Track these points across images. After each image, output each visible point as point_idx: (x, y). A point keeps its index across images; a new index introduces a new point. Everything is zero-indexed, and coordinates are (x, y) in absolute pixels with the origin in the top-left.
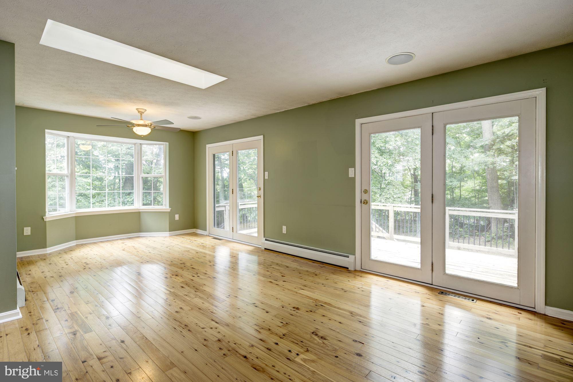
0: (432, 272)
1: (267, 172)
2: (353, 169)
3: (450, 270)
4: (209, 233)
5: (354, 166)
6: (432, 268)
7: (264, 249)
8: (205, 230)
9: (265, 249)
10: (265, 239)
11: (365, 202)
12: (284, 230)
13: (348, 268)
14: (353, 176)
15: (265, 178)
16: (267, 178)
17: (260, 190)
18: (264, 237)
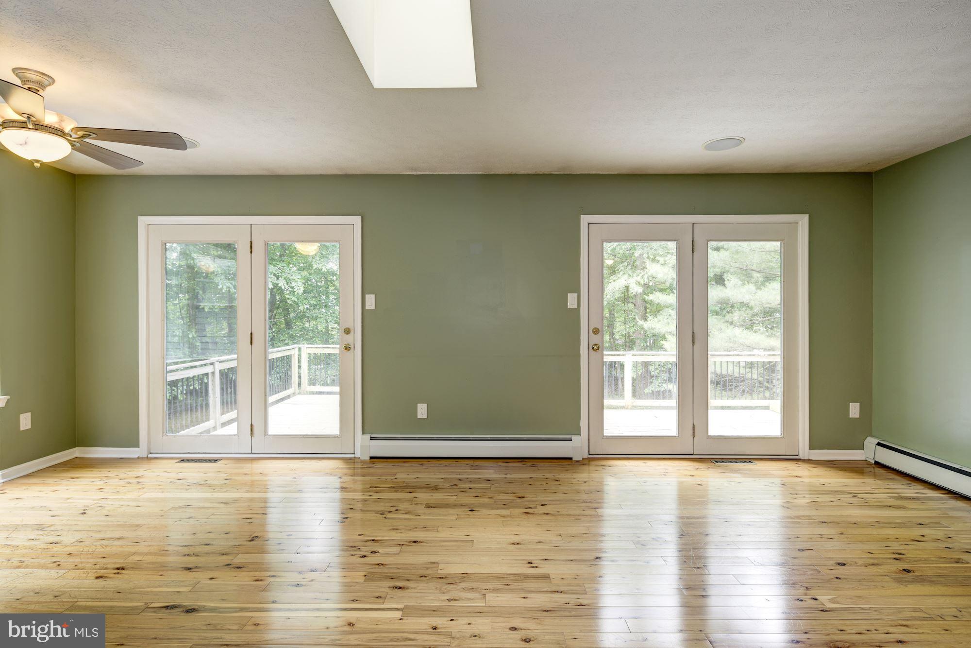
0: (693, 438)
1: (374, 295)
2: (576, 295)
3: (713, 431)
4: (149, 448)
5: (577, 291)
6: (694, 432)
7: (369, 458)
8: (134, 443)
9: (371, 458)
10: (368, 437)
11: (596, 348)
12: (422, 411)
13: (571, 459)
14: (576, 306)
15: (367, 307)
16: (373, 307)
17: (348, 334)
18: (363, 433)
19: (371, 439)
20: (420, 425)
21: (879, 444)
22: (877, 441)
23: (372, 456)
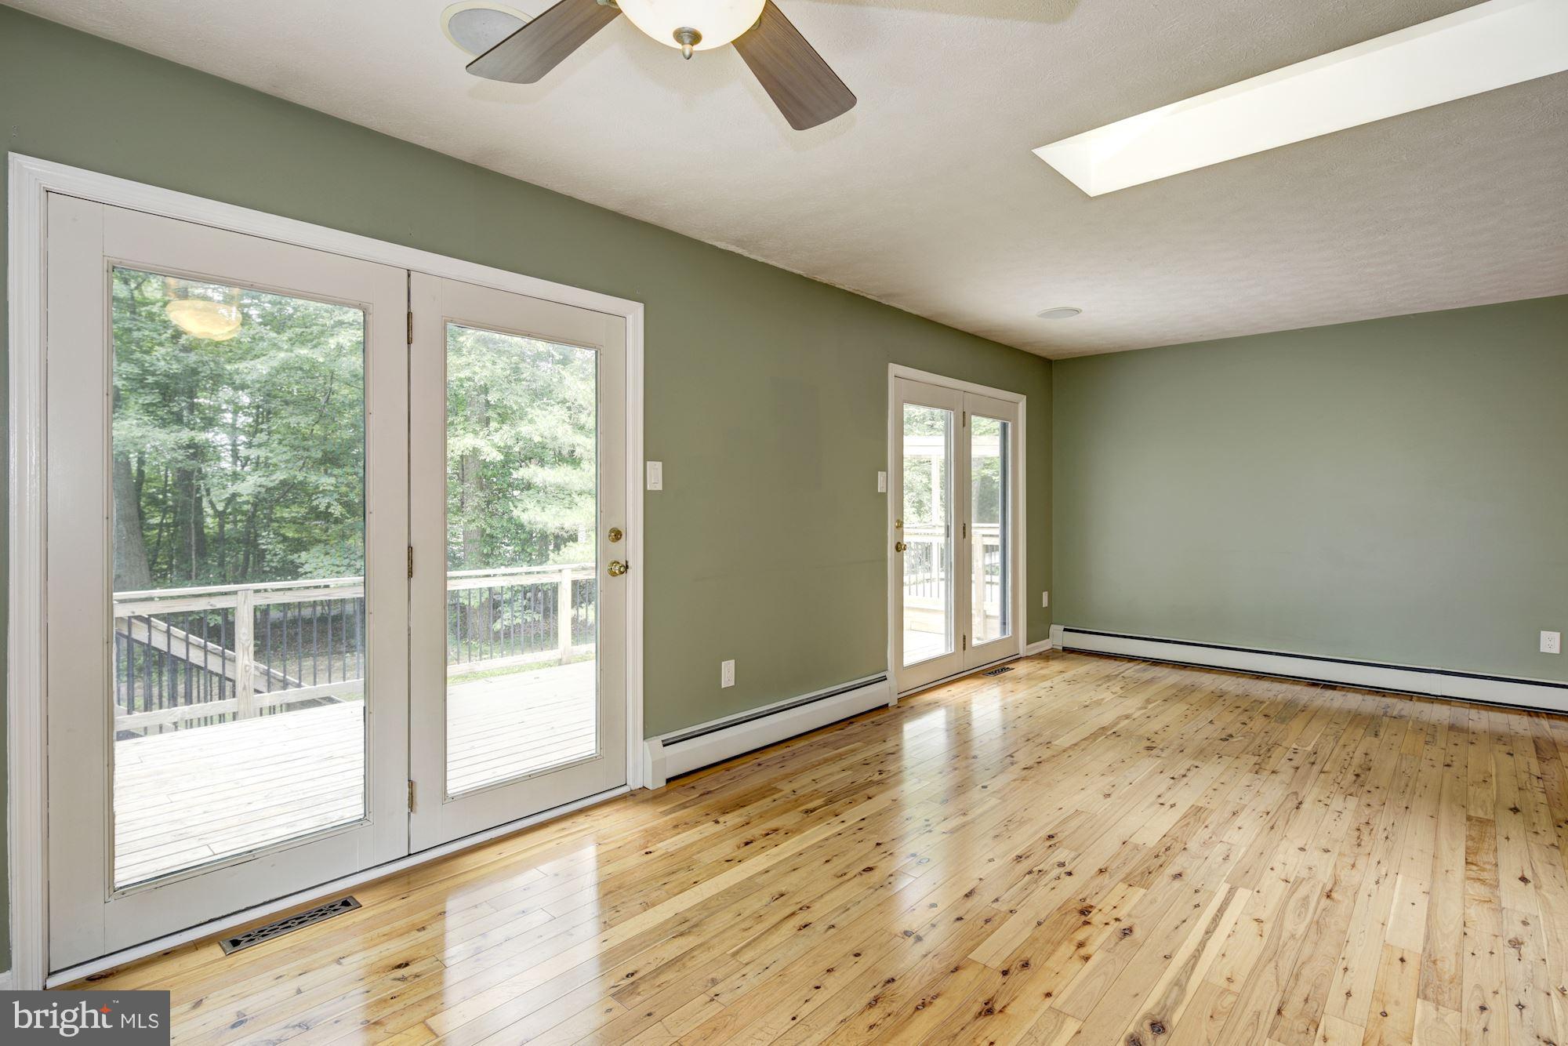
1: (660, 461)
2: (884, 473)
7: (665, 783)
9: (669, 781)
15: (651, 487)
16: (659, 487)
17: (618, 539)
18: (646, 737)
19: (664, 746)
20: (725, 699)
21: (1065, 630)
22: (1062, 627)
23: (668, 777)
